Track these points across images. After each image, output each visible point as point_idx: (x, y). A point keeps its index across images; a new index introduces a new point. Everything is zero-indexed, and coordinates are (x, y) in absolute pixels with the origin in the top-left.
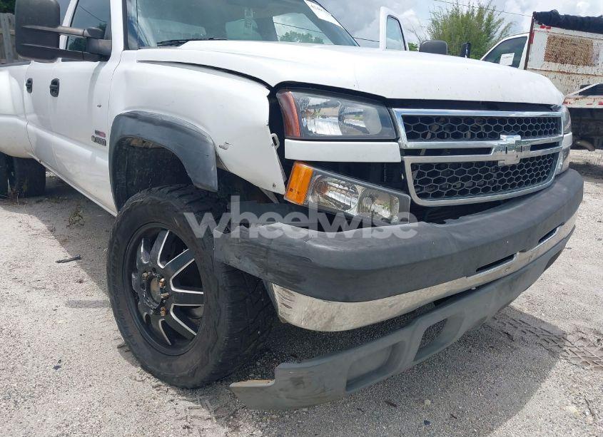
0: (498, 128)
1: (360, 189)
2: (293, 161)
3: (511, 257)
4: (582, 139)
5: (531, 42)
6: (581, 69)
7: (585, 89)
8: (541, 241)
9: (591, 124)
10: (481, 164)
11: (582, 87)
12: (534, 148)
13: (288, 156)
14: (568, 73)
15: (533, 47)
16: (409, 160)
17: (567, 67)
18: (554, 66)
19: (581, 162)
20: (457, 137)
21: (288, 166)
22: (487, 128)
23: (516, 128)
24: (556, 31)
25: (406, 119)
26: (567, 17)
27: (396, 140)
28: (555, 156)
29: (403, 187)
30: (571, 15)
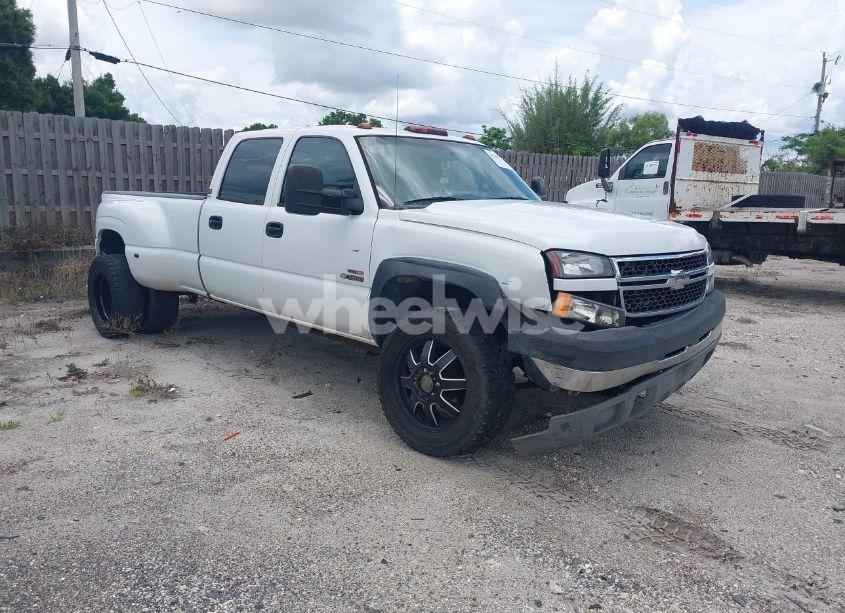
0: (670, 266)
1: (597, 307)
2: (558, 291)
3: (683, 349)
4: (738, 253)
5: (677, 150)
6: (730, 178)
7: (738, 201)
8: (701, 339)
9: (748, 237)
10: (660, 290)
11: (734, 198)
12: (692, 277)
13: (555, 288)
14: (716, 182)
15: (680, 155)
16: (622, 289)
17: (716, 176)
18: (703, 175)
19: (736, 278)
20: (639, 274)
21: (554, 295)
22: (663, 266)
23: (680, 265)
24: (702, 137)
25: (619, 264)
26: (712, 123)
27: (613, 277)
28: (704, 281)
29: (618, 304)
30: (716, 120)
